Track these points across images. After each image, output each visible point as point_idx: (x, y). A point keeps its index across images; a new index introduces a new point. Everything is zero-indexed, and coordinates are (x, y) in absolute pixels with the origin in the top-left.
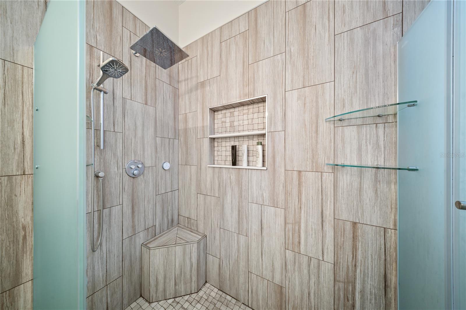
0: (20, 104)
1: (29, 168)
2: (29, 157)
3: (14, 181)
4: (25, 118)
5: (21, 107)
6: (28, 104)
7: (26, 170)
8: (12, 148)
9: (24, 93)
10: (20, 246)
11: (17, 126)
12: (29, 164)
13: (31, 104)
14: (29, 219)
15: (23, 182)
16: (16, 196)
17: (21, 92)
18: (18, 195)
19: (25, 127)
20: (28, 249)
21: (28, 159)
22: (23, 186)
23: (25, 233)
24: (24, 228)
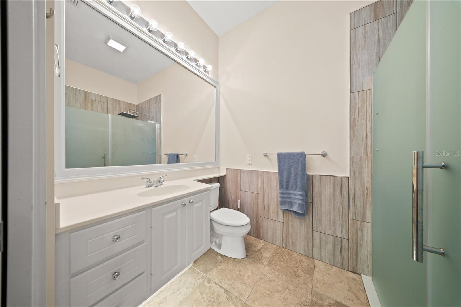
0: (365, 114)
1: (370, 152)
2: (369, 145)
3: (362, 159)
4: (368, 121)
5: (366, 115)
6: (369, 112)
7: (368, 153)
8: (362, 140)
9: (367, 106)
10: (365, 199)
11: (364, 127)
12: (369, 149)
13: (371, 112)
14: (369, 184)
15: (367, 160)
16: (363, 168)
17: (366, 106)
18: (364, 168)
19: (368, 127)
20: (369, 202)
21: (369, 147)
22: (366, 163)
23: (368, 192)
24: (367, 188)
